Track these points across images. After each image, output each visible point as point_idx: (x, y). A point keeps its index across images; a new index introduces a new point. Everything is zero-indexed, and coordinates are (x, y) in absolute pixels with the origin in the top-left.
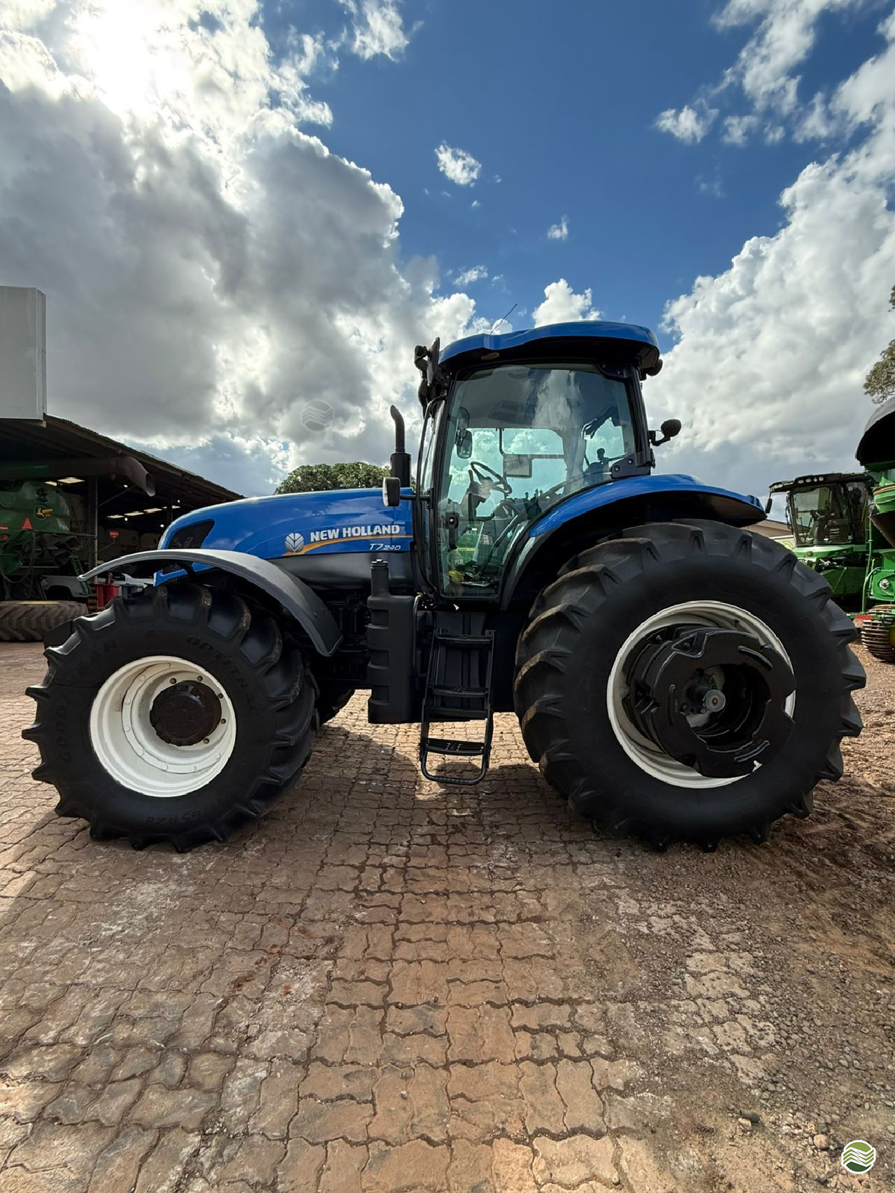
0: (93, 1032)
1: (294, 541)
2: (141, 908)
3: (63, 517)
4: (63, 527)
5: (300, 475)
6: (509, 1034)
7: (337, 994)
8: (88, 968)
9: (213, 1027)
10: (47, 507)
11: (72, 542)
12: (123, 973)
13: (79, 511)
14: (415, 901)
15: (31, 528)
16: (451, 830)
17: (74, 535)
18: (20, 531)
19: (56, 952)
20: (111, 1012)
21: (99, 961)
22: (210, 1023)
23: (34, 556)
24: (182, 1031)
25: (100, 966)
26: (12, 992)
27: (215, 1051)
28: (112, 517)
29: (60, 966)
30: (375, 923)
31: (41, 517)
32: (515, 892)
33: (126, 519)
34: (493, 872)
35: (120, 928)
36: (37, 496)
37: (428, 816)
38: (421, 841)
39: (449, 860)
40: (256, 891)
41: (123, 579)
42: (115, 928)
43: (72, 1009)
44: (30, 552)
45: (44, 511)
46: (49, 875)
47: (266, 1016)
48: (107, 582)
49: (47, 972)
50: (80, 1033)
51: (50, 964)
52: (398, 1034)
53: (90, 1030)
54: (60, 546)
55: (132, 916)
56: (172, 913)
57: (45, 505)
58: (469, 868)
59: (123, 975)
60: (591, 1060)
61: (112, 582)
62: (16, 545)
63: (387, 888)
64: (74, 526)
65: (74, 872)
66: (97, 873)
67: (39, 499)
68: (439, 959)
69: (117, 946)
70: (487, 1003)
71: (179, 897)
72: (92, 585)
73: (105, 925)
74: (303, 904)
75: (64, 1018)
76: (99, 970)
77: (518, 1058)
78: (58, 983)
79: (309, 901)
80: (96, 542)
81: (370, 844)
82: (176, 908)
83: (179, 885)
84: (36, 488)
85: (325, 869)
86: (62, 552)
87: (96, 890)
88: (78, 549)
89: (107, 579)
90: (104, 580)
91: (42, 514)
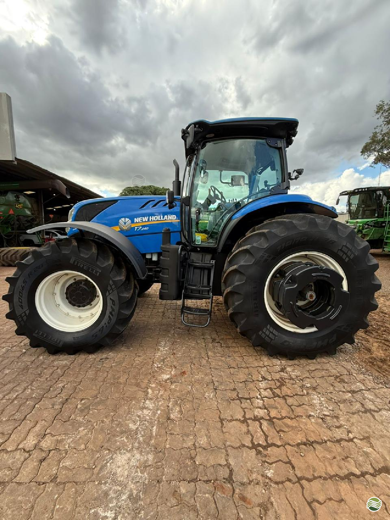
3: (28, 208)
4: (28, 212)
5: (127, 191)
10: (20, 203)
11: (33, 220)
13: (35, 206)
14: (296, 454)
15: (13, 213)
16: (278, 384)
17: (34, 217)
18: (8, 214)
23: (16, 226)
28: (48, 209)
30: (284, 482)
31: (17, 208)
32: (352, 440)
33: (55, 210)
36: (15, 198)
37: (259, 373)
38: (266, 394)
39: (293, 411)
40: (193, 454)
41: (57, 236)
44: (14, 224)
45: (19, 205)
48: (50, 237)
54: (28, 221)
55: (118, 496)
58: (308, 417)
61: (52, 237)
62: (7, 221)
63: (271, 441)
64: (33, 212)
67: (16, 200)
72: (44, 239)
79: (232, 462)
80: (44, 219)
81: (240, 399)
82: (147, 482)
83: (141, 453)
84: (15, 195)
85: (225, 425)
86: (29, 224)
87: (86, 466)
88: (36, 223)
89: (49, 235)
90: (49, 236)
91: (18, 207)
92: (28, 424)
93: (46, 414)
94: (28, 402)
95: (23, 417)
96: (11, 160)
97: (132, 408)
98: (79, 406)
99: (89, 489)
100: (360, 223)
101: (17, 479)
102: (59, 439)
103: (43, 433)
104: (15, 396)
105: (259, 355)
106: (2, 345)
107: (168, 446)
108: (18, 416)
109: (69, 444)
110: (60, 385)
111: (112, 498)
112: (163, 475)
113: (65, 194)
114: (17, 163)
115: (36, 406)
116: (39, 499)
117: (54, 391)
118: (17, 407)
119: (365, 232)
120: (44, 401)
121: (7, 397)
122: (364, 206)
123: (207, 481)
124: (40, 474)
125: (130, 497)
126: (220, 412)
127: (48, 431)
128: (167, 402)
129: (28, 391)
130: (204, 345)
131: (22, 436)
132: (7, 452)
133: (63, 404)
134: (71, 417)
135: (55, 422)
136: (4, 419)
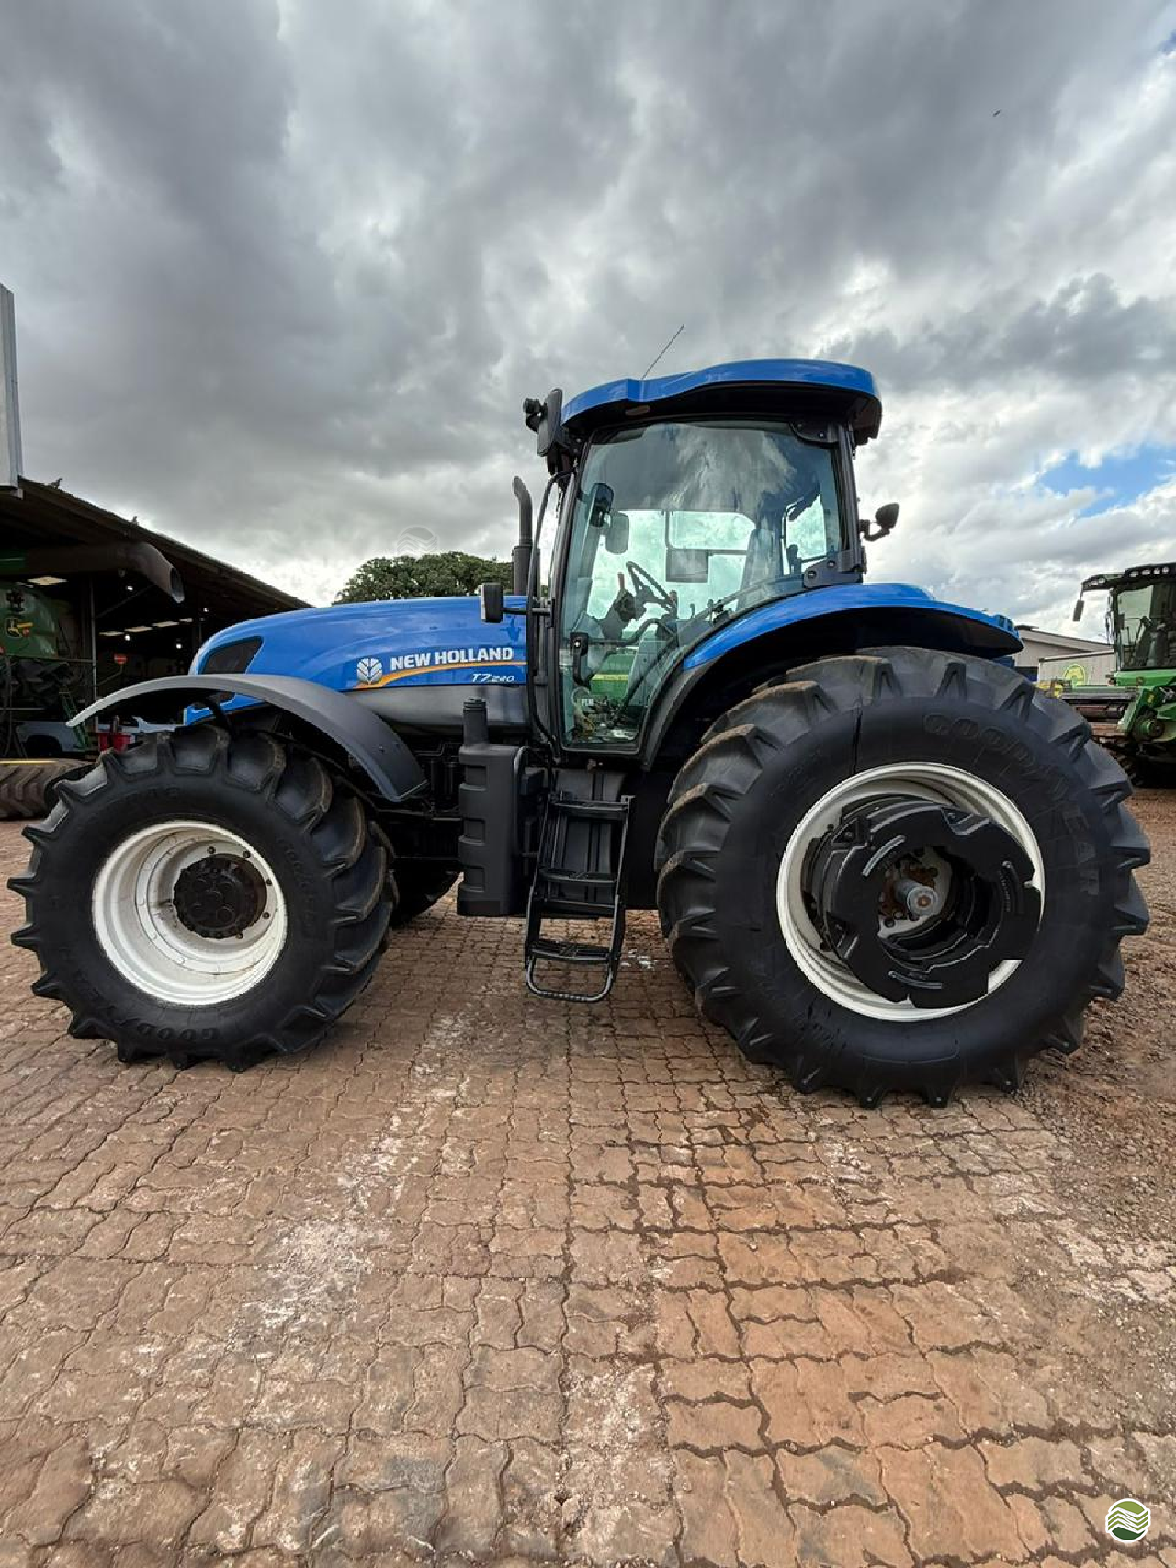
0: (304, 1522)
1: (370, 669)
2: (315, 1273)
3: (47, 634)
4: (47, 649)
5: (373, 571)
6: (997, 1501)
7: (679, 1428)
8: (261, 1393)
9: (503, 1506)
10: (24, 619)
11: (62, 672)
12: (321, 1400)
13: (69, 625)
14: (738, 1246)
16: (746, 1118)
17: (63, 661)
19: (200, 1364)
20: (322, 1480)
21: (275, 1378)
22: (495, 1497)
23: (9, 692)
24: (452, 1514)
25: (280, 1387)
26: (146, 1446)
27: (522, 1555)
28: (107, 634)
29: (214, 1389)
30: (692, 1288)
31: (14, 634)
32: (890, 1226)
33: (127, 638)
34: (840, 1190)
35: (291, 1312)
36: (8, 603)
37: (703, 1095)
38: (707, 1137)
39: (764, 1171)
40: (485, 1234)
41: (136, 724)
42: (285, 1313)
43: (256, 1477)
44: (2, 686)
45: (19, 626)
46: (149, 1214)
47: (581, 1477)
49: (196, 1403)
50: (284, 1526)
51: (197, 1387)
52: (812, 1506)
53: (299, 1519)
54: (46, 677)
55: (304, 1287)
56: (366, 1281)
57: (20, 617)
58: (799, 1183)
59: (322, 1405)
60: (1161, 1553)
61: (120, 729)
63: (686, 1223)
64: (61, 646)
65: (188, 1209)
66: (224, 1210)
67: (11, 608)
68: (820, 1354)
69: (297, 1348)
70: (936, 1439)
71: (369, 1249)
72: (92, 734)
73: (265, 1308)
74: (566, 1257)
75: (249, 1497)
76: (279, 1397)
77: (1034, 1551)
78: (220, 1424)
79: (575, 1251)
80: (95, 671)
81: (631, 1144)
82: (369, 1272)
83: (361, 1227)
84: (9, 591)
85: (577, 1191)
86: (48, 686)
87: (233, 1241)
88: (69, 682)
89: (112, 724)
90: (109, 727)
91: (17, 631)
92: (95, 1166)
93: (134, 1152)
94: (89, 1130)
95: (80, 1157)
96: (7, 484)
97: (346, 1150)
98: (215, 1142)
99: (238, 1276)
100: (1151, 681)
101: (82, 1252)
102: (169, 1194)
103: (130, 1183)
104: (54, 1118)
105: (715, 1057)
106: (5, 1017)
107: (426, 1218)
108: (68, 1152)
109: (193, 1204)
110: (167, 1100)
111: (289, 1290)
112: (407, 1263)
113: (168, 588)
114: (24, 493)
115: (109, 1138)
116: (131, 1283)
117: (152, 1110)
118: (65, 1139)
119: (1163, 714)
120: (127, 1128)
121: (35, 1120)
122: (1163, 625)
123: (509, 1279)
124: (131, 1247)
125: (330, 1291)
126: (571, 1166)
127: (143, 1181)
128: (436, 1145)
129: (86, 1110)
130: (564, 1029)
131: (83, 1185)
132: (52, 1211)
133: (175, 1137)
134: (196, 1161)
135: (156, 1166)
136: (35, 1158)
